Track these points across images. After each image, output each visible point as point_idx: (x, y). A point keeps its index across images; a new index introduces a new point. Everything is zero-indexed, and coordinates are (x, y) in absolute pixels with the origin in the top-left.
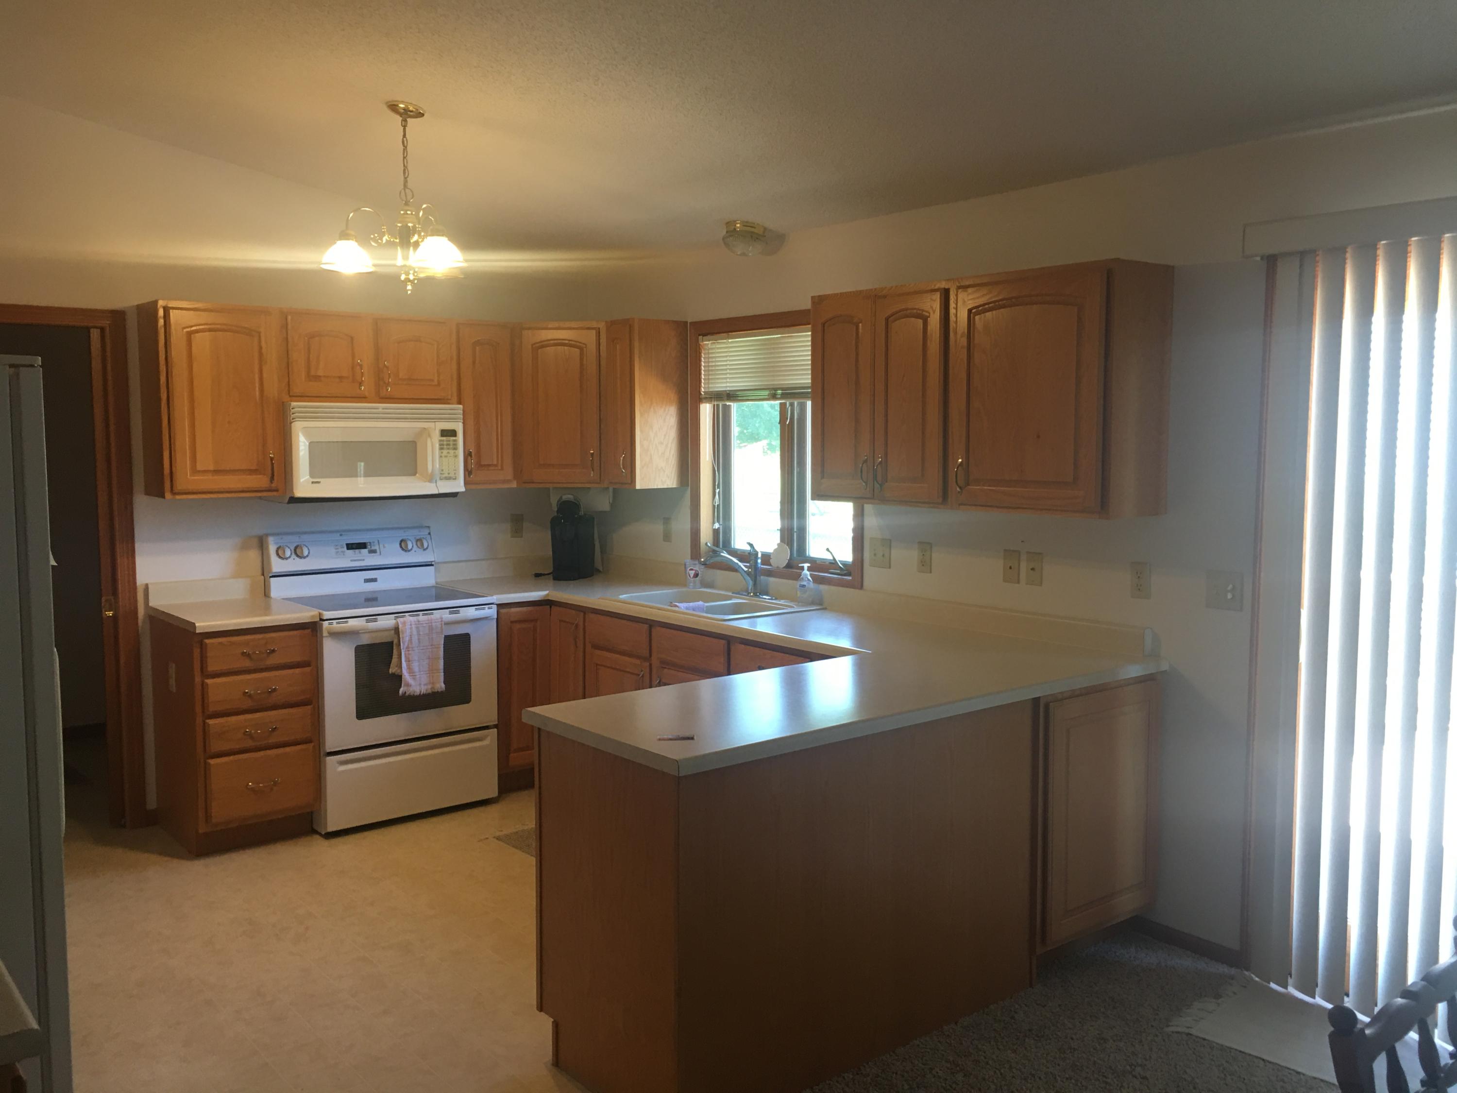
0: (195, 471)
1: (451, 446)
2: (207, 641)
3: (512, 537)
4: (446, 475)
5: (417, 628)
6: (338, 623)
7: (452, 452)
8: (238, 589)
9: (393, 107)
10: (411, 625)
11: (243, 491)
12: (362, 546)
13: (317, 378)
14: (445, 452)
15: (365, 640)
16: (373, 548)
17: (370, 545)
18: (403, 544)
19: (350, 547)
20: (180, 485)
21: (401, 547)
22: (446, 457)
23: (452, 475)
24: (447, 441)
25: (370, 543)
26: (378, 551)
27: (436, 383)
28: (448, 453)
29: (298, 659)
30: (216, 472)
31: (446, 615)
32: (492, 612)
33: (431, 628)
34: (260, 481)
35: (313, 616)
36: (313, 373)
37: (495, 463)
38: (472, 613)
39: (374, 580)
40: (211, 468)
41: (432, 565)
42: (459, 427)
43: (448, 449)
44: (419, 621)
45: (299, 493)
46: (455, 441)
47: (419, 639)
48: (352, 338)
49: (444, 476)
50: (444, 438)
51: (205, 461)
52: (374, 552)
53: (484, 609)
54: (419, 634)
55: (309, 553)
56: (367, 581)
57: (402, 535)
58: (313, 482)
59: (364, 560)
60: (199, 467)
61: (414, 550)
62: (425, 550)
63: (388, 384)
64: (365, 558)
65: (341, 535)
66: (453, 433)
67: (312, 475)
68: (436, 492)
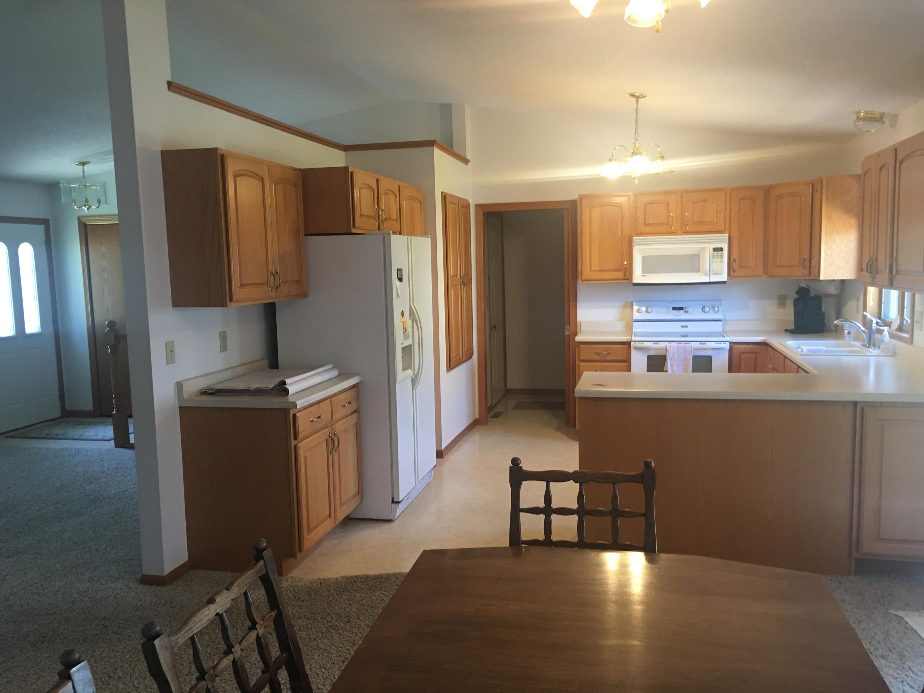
0: (591, 270)
1: (719, 256)
2: (581, 346)
3: (778, 308)
4: (716, 272)
5: (678, 350)
6: (638, 343)
7: (719, 259)
8: (620, 326)
9: (633, 95)
10: (674, 347)
11: (613, 280)
12: (681, 309)
13: (649, 225)
14: (715, 260)
15: (652, 353)
16: (687, 310)
17: (686, 308)
18: (703, 310)
19: (674, 309)
20: (584, 277)
21: (702, 310)
22: (715, 262)
23: (719, 272)
24: (717, 254)
25: (685, 307)
26: (689, 312)
27: (715, 222)
28: (717, 260)
29: (621, 358)
30: (600, 271)
31: (697, 345)
32: (727, 345)
33: (685, 350)
34: (620, 275)
35: (627, 339)
36: (647, 222)
37: (750, 265)
38: (713, 345)
39: (687, 327)
40: (597, 269)
41: (721, 321)
42: (725, 247)
43: (718, 258)
44: (678, 346)
45: (635, 281)
46: (721, 253)
47: (678, 355)
48: (668, 203)
49: (714, 272)
50: (715, 252)
51: (595, 267)
52: (687, 312)
53: (721, 343)
54: (678, 353)
55: (652, 311)
56: (682, 327)
57: (705, 303)
58: (642, 276)
59: (680, 316)
60: (593, 269)
61: (709, 312)
62: (716, 312)
63: (687, 225)
64: (681, 315)
65: (670, 303)
66: (721, 249)
67: (643, 272)
68: (708, 281)
